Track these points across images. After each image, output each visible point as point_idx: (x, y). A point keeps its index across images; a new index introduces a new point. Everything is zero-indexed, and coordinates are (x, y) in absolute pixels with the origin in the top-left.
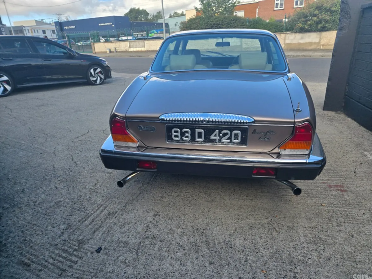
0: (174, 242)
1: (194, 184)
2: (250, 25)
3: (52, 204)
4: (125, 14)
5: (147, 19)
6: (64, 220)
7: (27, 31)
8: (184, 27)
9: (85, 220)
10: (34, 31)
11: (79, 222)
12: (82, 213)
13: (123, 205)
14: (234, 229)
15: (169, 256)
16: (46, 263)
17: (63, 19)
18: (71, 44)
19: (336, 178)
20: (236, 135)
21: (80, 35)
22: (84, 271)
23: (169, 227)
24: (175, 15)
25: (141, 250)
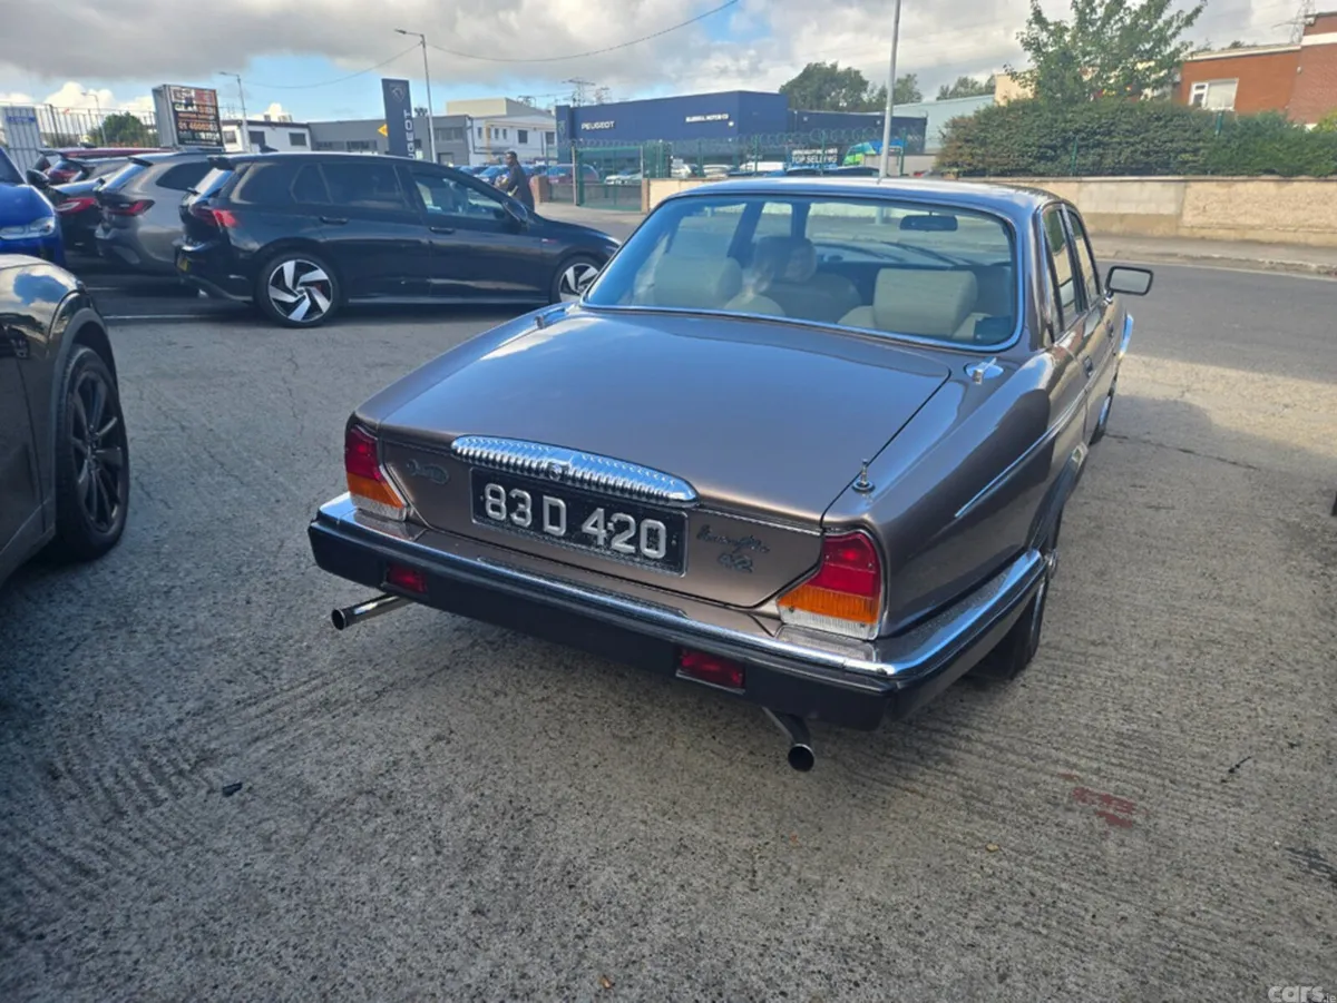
1: (622, 676)
2: (1229, 141)
3: (208, 642)
5: (857, 104)
6: (205, 690)
8: (958, 138)
10: (496, 132)
11: (238, 703)
12: (260, 683)
13: (379, 687)
14: (626, 836)
17: (589, 98)
20: (653, 536)
22: (161, 830)
23: (450, 779)
25: (329, 820)
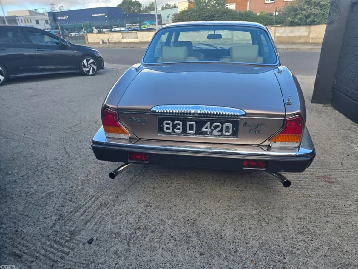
0: (165, 233)
1: (185, 175)
2: (242, 18)
3: (44, 195)
4: (118, 5)
5: (140, 11)
6: (56, 211)
7: (20, 21)
8: (176, 19)
9: (77, 211)
10: (28, 20)
11: (71, 212)
12: (74, 204)
13: (115, 195)
14: (224, 219)
15: (160, 247)
16: (38, 255)
17: (57, 9)
18: (64, 34)
19: (324, 170)
20: (227, 128)
21: (73, 25)
22: (76, 262)
23: (160, 218)
24: (167, 7)
25: (132, 241)
